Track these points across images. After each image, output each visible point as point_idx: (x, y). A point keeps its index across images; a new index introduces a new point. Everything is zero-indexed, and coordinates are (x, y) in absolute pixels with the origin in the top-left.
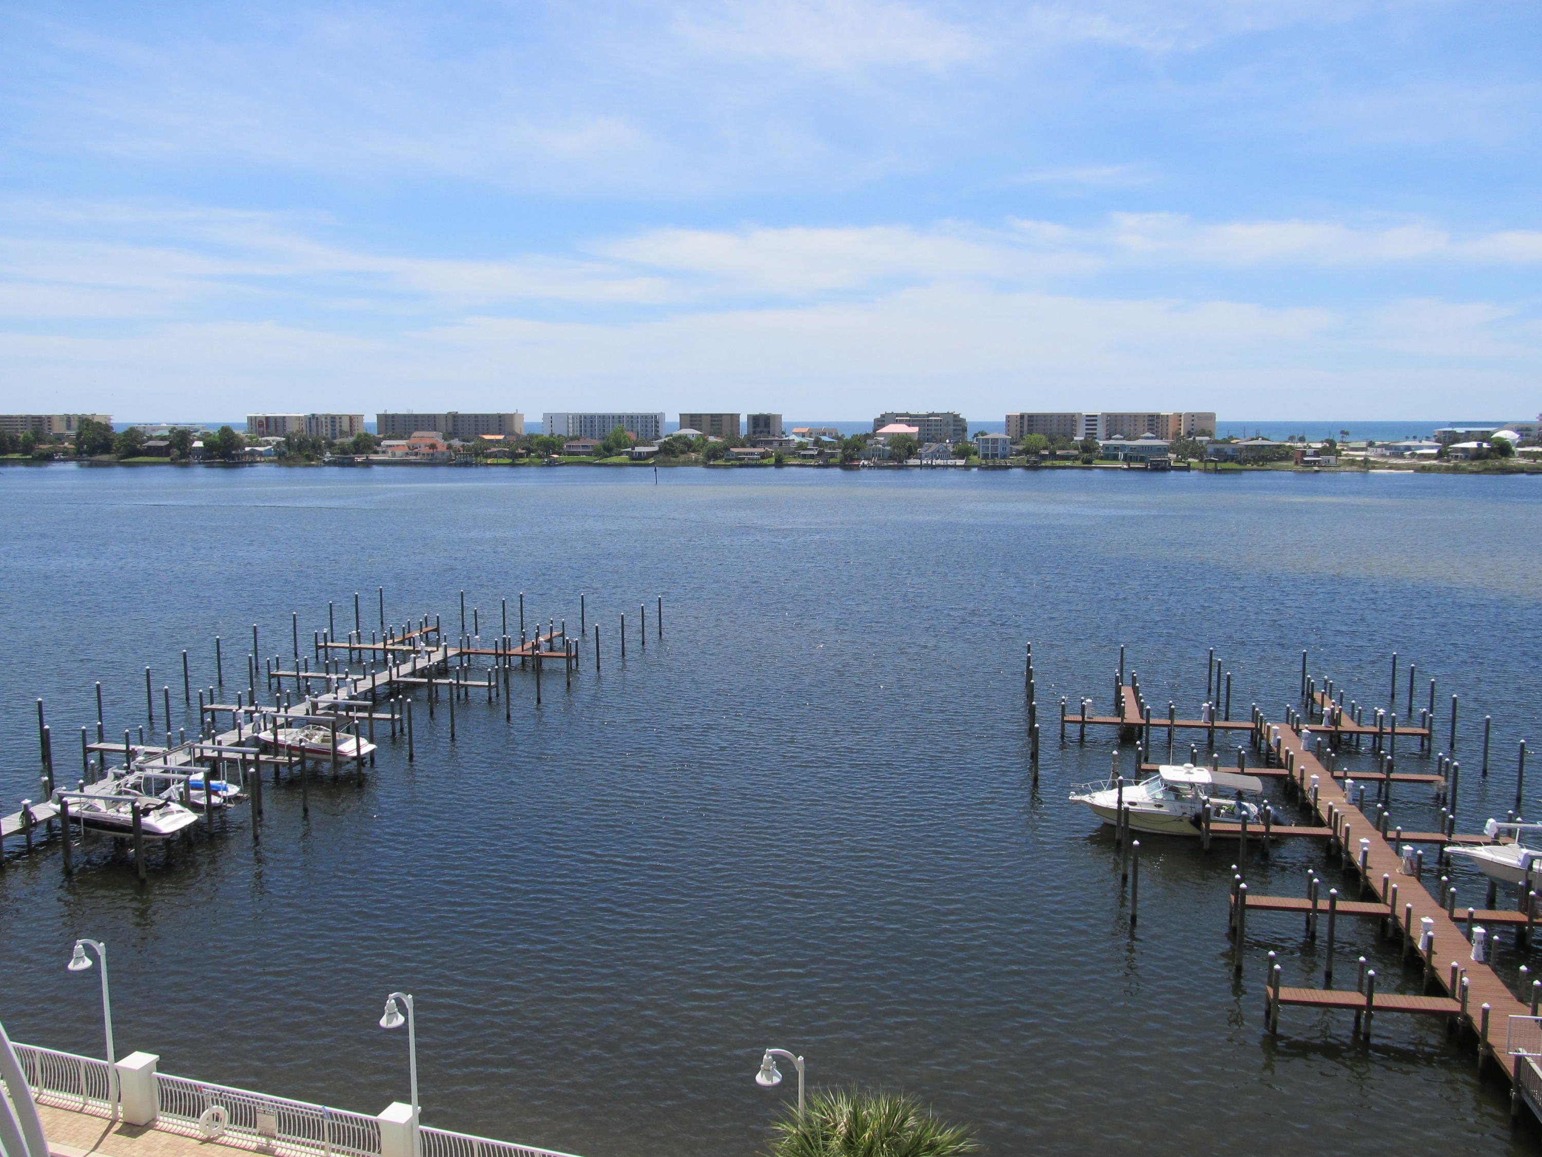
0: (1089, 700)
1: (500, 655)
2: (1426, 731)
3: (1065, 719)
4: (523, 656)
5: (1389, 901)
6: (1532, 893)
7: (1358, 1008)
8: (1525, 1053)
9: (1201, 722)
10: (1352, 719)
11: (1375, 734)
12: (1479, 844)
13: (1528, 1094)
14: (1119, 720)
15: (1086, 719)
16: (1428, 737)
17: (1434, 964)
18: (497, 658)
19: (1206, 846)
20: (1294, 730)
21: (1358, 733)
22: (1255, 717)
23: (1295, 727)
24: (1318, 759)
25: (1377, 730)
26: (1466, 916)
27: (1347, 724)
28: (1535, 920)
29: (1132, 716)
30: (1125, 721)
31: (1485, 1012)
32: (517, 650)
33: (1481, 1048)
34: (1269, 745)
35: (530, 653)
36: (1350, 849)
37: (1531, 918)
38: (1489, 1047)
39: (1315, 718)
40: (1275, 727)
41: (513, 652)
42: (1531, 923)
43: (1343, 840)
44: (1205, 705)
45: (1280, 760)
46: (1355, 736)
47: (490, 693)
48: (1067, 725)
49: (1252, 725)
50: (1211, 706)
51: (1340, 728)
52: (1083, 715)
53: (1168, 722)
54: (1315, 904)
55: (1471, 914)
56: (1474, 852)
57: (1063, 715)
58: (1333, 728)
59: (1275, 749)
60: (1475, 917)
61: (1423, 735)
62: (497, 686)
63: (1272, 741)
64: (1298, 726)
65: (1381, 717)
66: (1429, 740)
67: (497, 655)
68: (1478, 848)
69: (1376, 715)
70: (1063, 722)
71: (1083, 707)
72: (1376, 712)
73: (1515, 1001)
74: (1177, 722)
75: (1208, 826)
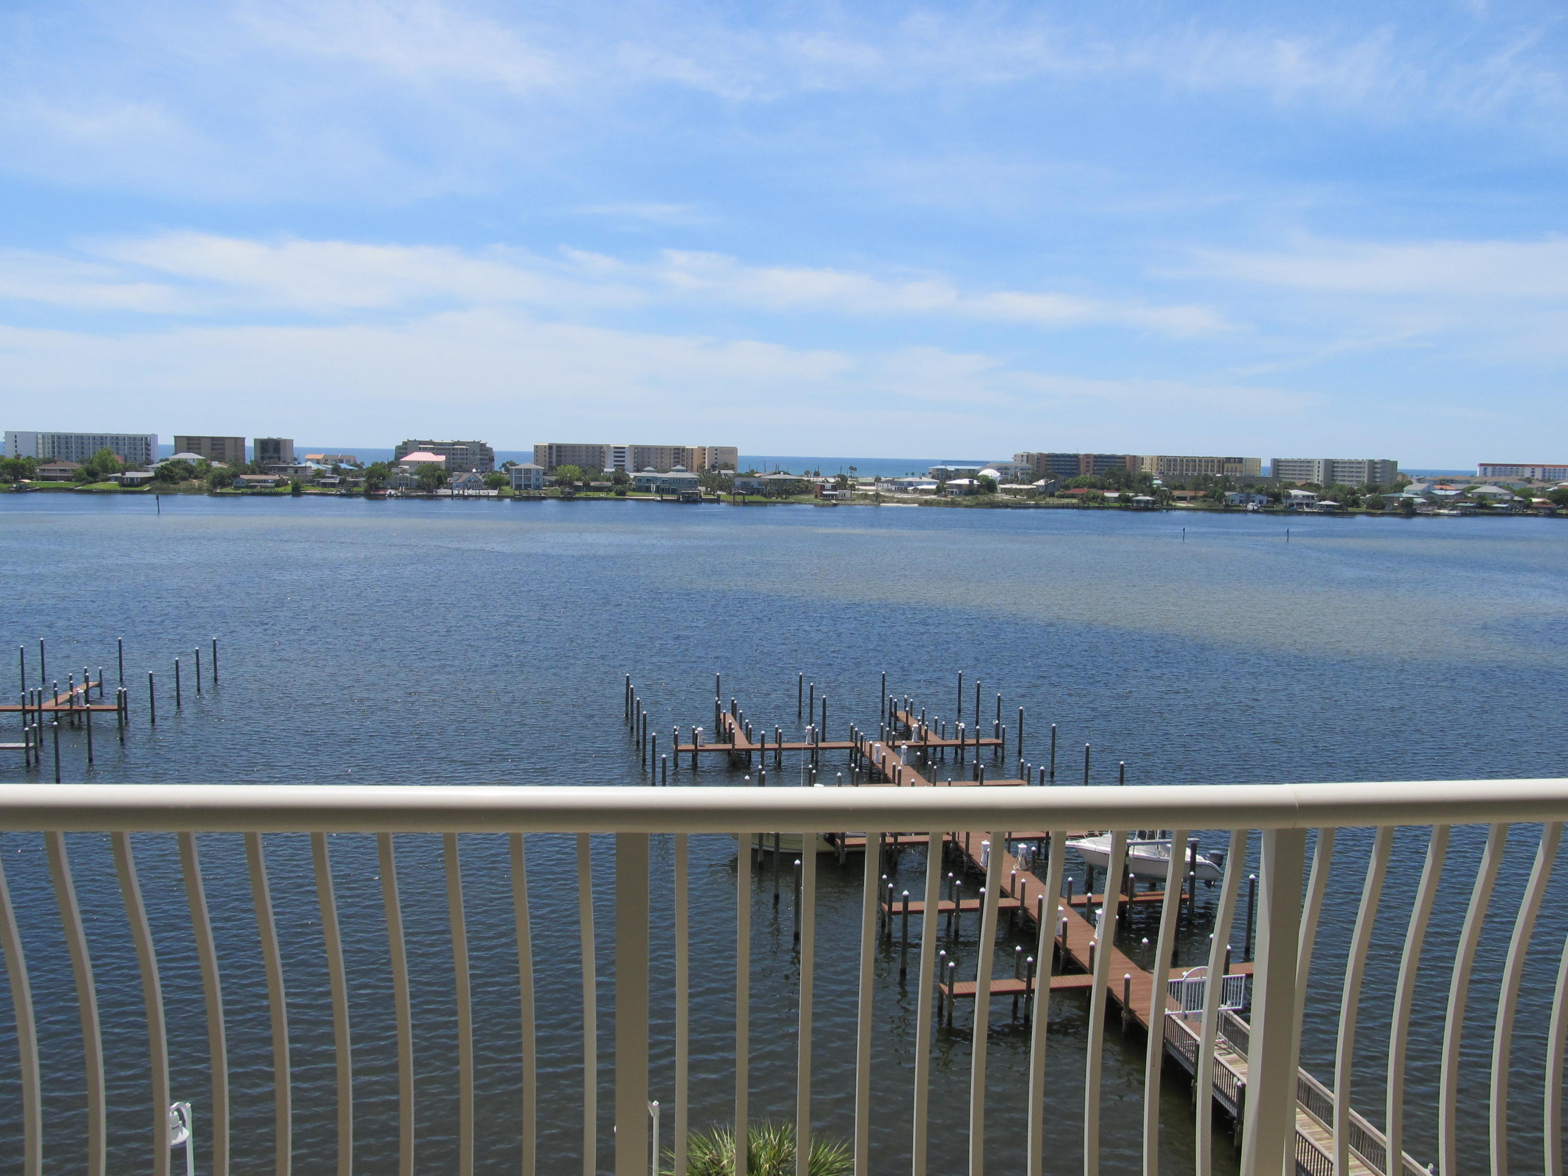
0: (700, 729)
1: (29, 711)
2: (1000, 741)
3: (679, 748)
4: (56, 711)
5: (1018, 894)
6: (1132, 875)
7: (1016, 993)
8: (1170, 1012)
9: (806, 744)
10: (936, 733)
11: (957, 746)
12: (1082, 837)
13: (1174, 1047)
14: (729, 746)
15: (699, 748)
16: (1001, 746)
17: (1068, 946)
18: (24, 714)
19: (842, 860)
20: (890, 747)
21: (942, 746)
22: (853, 736)
23: (890, 743)
24: (918, 772)
25: (959, 742)
26: (1086, 901)
27: (933, 739)
28: (1134, 899)
29: (741, 742)
30: (736, 747)
31: (1127, 982)
32: (49, 704)
33: (1124, 1014)
34: (872, 762)
35: (67, 707)
36: (970, 852)
37: (1131, 899)
38: (1131, 1012)
39: (906, 733)
40: (878, 745)
41: (45, 706)
42: (1131, 902)
43: (963, 845)
44: (809, 727)
45: (886, 775)
46: (939, 749)
47: (28, 756)
48: (680, 754)
49: (853, 745)
50: (813, 729)
51: (928, 743)
52: (695, 742)
53: (776, 746)
54: (958, 904)
55: (1089, 899)
56: (1079, 844)
57: (676, 743)
58: (922, 743)
59: (880, 766)
60: (1092, 901)
61: (996, 745)
62: (35, 748)
63: (874, 758)
64: (893, 743)
65: (963, 730)
66: (1003, 748)
67: (25, 712)
68: (1083, 840)
69: (957, 729)
70: (677, 751)
71: (695, 737)
72: (958, 726)
73: (1139, 970)
74: (784, 745)
75: (843, 841)
